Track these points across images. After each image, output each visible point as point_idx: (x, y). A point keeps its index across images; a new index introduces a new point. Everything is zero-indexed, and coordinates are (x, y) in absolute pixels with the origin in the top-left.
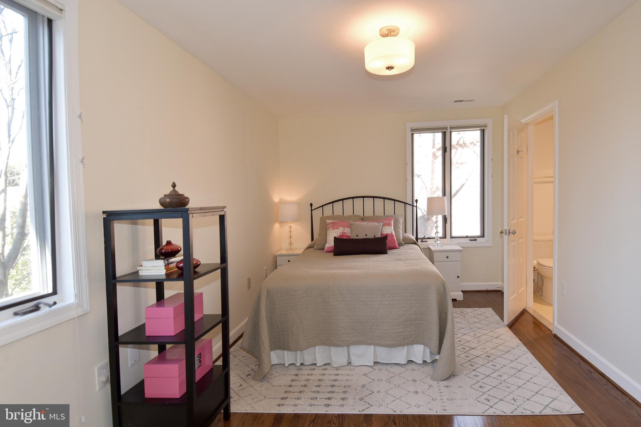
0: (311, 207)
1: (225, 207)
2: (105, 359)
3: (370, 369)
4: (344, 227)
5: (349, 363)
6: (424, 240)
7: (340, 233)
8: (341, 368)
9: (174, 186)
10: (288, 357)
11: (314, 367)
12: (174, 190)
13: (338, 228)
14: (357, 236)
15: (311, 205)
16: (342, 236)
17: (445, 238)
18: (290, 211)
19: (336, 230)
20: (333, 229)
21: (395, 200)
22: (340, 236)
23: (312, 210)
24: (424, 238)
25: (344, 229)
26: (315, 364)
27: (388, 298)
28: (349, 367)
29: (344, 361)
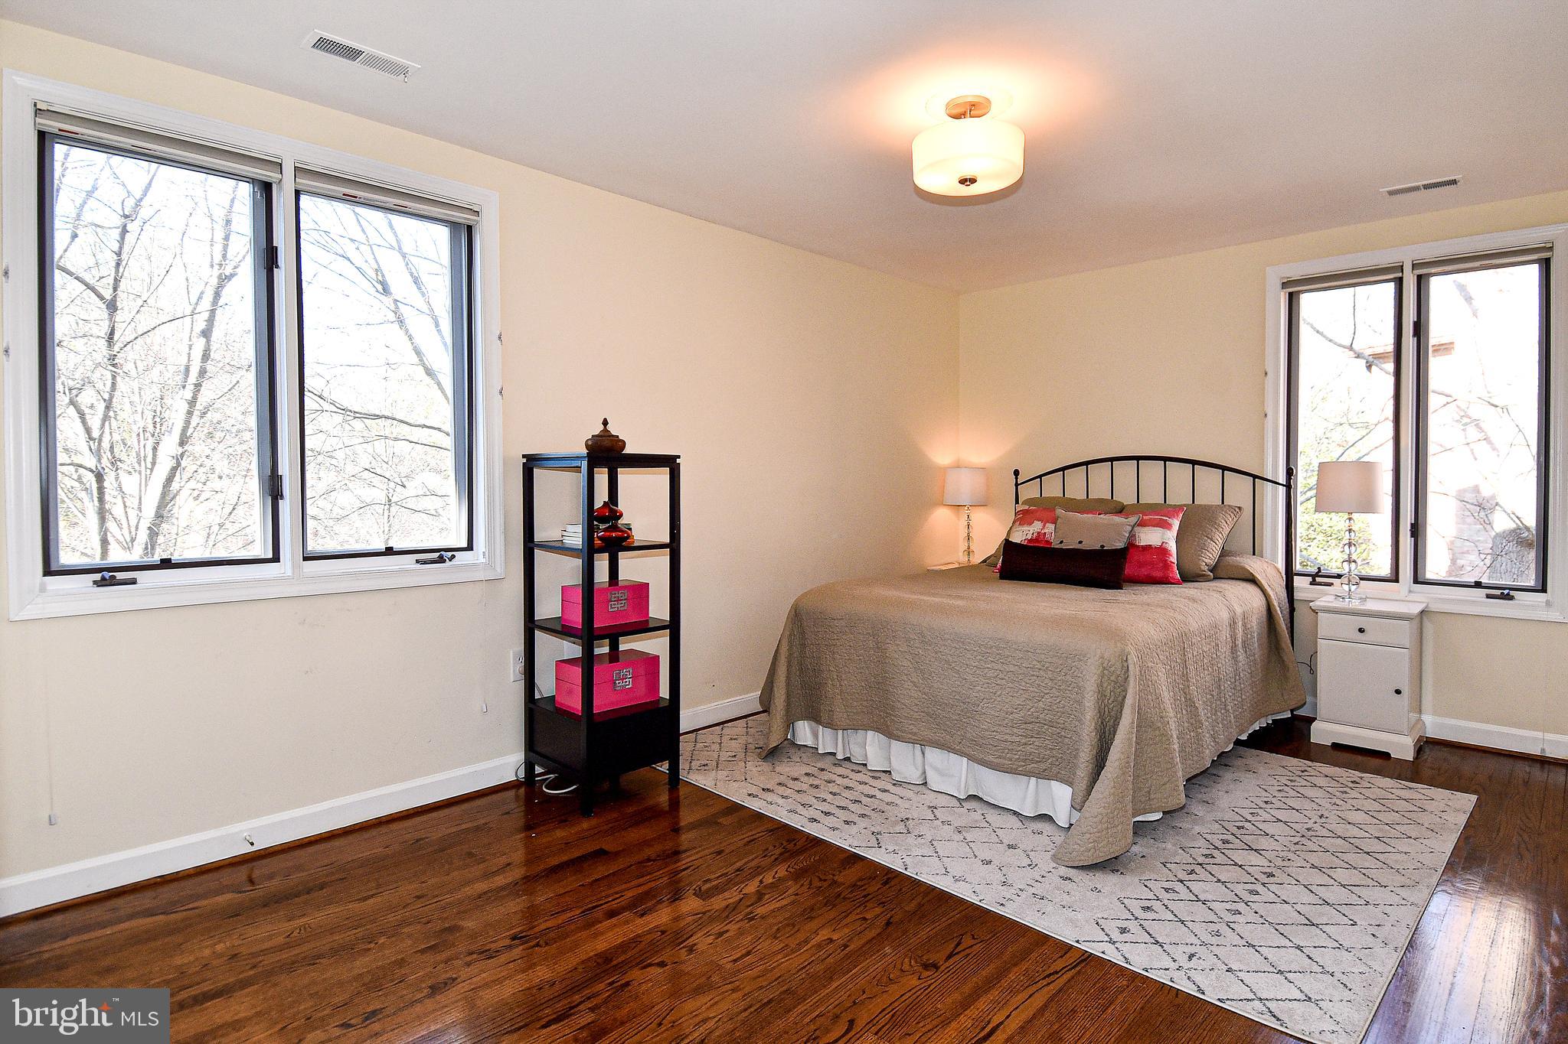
0: (1017, 479)
1: (679, 457)
2: (520, 647)
3: (955, 803)
4: (1045, 522)
5: (925, 784)
6: (1318, 579)
7: (1033, 534)
8: (904, 785)
9: (605, 423)
10: (826, 740)
11: (860, 768)
12: (605, 430)
13: (1030, 524)
14: (1061, 542)
15: (1016, 473)
16: (1036, 540)
17: (1397, 581)
18: (964, 486)
19: (1026, 528)
20: (1020, 524)
21: (1224, 468)
22: (1030, 541)
23: (1017, 485)
24: (1318, 574)
25: (1044, 525)
26: (866, 765)
27: (993, 664)
28: (922, 789)
29: (915, 777)
